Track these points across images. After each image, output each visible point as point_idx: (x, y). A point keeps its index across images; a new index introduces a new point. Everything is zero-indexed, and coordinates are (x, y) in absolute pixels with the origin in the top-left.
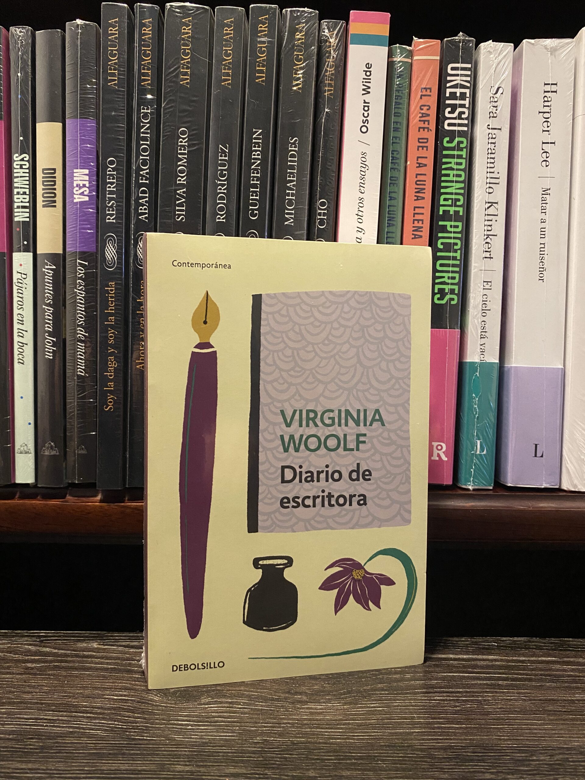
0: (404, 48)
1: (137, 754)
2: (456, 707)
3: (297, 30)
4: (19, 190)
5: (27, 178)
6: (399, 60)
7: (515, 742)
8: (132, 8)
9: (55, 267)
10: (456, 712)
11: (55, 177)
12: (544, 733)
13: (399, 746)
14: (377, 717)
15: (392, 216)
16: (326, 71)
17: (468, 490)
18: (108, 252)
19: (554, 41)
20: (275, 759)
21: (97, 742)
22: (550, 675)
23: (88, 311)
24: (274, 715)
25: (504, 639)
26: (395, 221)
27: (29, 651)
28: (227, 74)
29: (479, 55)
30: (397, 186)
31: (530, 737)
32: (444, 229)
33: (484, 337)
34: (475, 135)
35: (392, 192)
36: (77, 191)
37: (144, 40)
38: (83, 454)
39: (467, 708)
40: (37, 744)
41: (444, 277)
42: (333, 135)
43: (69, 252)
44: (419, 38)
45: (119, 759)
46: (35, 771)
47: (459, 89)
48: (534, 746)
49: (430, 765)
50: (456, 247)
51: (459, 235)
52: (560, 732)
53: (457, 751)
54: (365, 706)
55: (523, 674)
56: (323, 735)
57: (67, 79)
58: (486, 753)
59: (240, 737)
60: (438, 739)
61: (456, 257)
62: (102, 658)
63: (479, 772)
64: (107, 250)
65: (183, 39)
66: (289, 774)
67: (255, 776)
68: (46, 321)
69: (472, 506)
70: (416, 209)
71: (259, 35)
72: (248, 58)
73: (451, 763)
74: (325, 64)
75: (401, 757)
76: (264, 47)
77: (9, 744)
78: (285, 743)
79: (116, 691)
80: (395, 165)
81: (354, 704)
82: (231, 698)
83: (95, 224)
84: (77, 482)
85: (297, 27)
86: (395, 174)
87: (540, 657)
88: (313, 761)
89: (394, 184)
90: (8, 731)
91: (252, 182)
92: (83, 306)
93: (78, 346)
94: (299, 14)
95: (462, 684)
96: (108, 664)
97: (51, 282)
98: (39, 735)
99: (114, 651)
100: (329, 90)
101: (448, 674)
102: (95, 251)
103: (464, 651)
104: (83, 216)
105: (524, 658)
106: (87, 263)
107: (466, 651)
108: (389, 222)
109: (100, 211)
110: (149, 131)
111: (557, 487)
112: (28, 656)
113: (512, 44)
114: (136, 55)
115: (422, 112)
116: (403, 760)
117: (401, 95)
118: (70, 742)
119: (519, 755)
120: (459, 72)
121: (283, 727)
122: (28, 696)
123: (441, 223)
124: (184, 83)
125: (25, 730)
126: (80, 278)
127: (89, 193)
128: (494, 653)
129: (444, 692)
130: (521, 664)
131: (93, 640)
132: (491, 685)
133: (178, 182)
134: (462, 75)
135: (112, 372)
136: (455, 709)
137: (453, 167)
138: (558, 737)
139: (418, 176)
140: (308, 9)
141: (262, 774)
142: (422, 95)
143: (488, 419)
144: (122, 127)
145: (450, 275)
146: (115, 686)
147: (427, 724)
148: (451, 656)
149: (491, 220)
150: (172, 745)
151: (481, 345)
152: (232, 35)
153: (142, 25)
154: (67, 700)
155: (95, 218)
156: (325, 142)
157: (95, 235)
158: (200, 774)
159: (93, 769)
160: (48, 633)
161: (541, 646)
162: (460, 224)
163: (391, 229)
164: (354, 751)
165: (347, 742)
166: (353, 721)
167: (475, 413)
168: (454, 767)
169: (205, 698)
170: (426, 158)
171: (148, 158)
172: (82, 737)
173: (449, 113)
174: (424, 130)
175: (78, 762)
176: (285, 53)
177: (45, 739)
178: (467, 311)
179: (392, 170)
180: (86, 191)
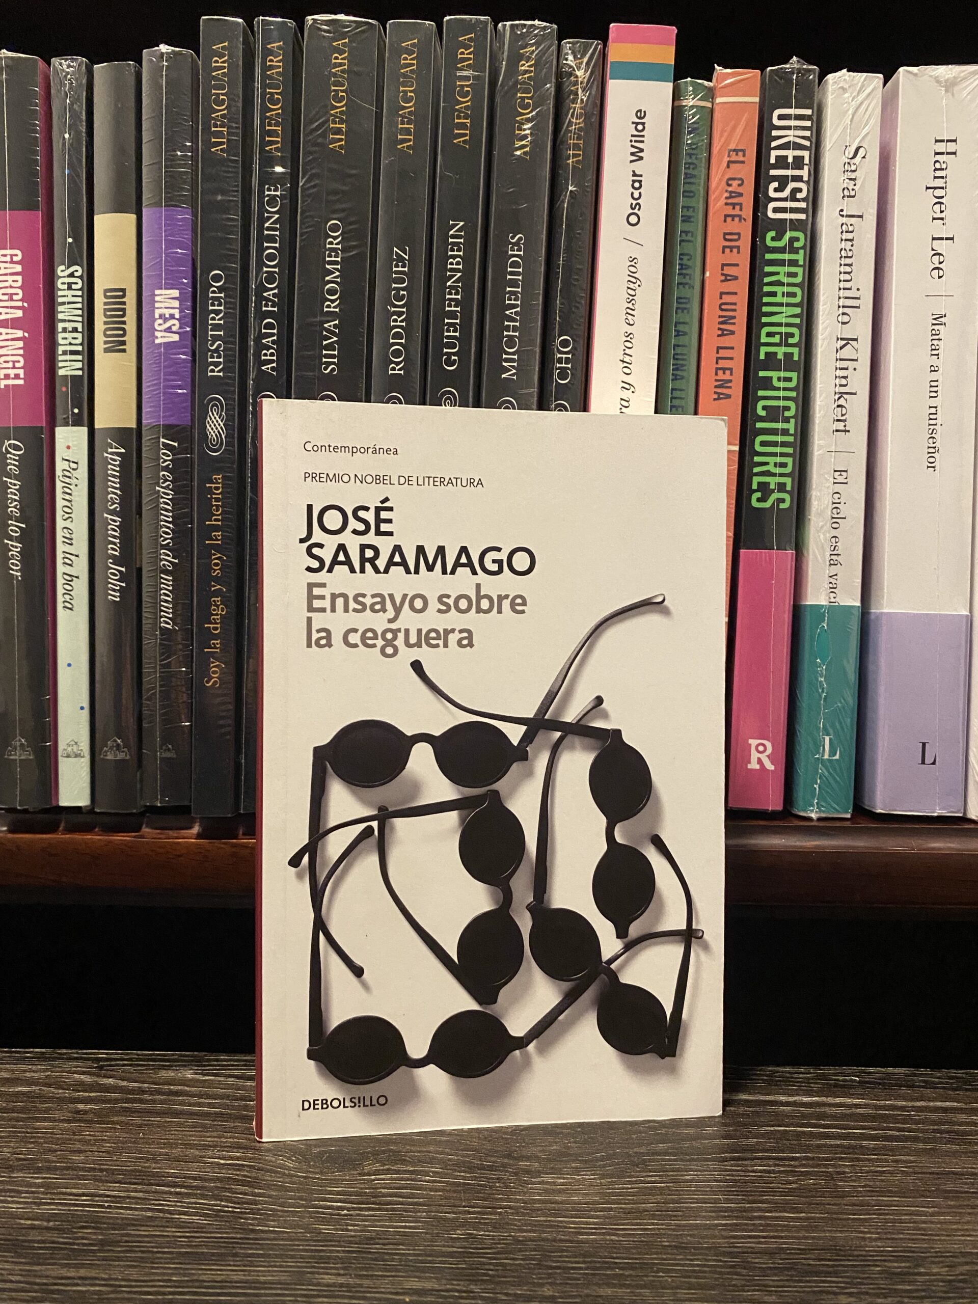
0: (700, 83)
1: (259, 1256)
2: (790, 1183)
3: (521, 57)
4: (66, 325)
5: (80, 306)
6: (691, 104)
7: (889, 1242)
8: (250, 24)
9: (123, 451)
10: (791, 1192)
11: (124, 303)
12: (939, 1228)
13: (694, 1248)
14: (656, 1199)
15: (681, 362)
16: (570, 123)
17: (810, 819)
18: (210, 426)
19: (951, 69)
20: (487, 1267)
21: (192, 1235)
22: (948, 1132)
23: (179, 522)
24: (484, 1193)
25: (872, 1070)
26: (685, 370)
27: (82, 1083)
28: (407, 131)
29: (824, 93)
30: (688, 313)
31: (914, 1234)
32: (767, 384)
33: (836, 563)
34: (819, 227)
35: (680, 323)
36: (160, 325)
37: (270, 77)
38: (170, 758)
39: (808, 1185)
40: (94, 1237)
41: (767, 464)
42: (582, 229)
43: (146, 426)
44: (726, 67)
45: (228, 1263)
46: (91, 1282)
47: (791, 151)
48: (922, 1250)
49: (748, 1281)
50: (787, 414)
51: (794, 394)
52: (966, 1227)
53: (791, 1257)
54: (636, 1181)
55: (903, 1130)
56: (566, 1227)
57: (143, 142)
58: (841, 1260)
59: (428, 1229)
60: (759, 1237)
61: (788, 430)
62: (200, 1095)
63: (828, 1293)
64: (209, 423)
65: (335, 75)
66: (510, 1292)
67: (452, 1293)
68: (110, 538)
69: (817, 847)
70: (720, 351)
71: (459, 66)
72: (442, 104)
73: (782, 1278)
74: (568, 112)
75: (698, 1265)
76: (467, 86)
77: (48, 1236)
78: (503, 1239)
79: (223, 1151)
80: (684, 278)
81: (619, 1178)
82: (413, 1164)
83: (189, 380)
84: (159, 805)
85: (521, 51)
86: (685, 292)
87: (932, 1101)
88: (550, 1271)
89: (683, 309)
90: (47, 1215)
91: (447, 309)
92: (171, 514)
93: (162, 581)
94: (524, 30)
95: (800, 1145)
96: (210, 1105)
97: (118, 474)
98: (96, 1222)
99: (219, 1085)
100: (575, 156)
101: (776, 1128)
102: (190, 424)
103: (802, 1090)
104: (169, 366)
105: (904, 1103)
106: (176, 444)
107: (806, 1090)
108: (675, 372)
109: (198, 356)
110: (278, 226)
111: (961, 815)
112: (79, 1091)
113: (881, 76)
114: (257, 102)
115: (730, 189)
116: (700, 1271)
117: (695, 161)
118: (147, 1233)
119: (896, 1265)
120: (793, 123)
121: (500, 1214)
122: (77, 1158)
123: (762, 374)
124: (335, 147)
125: (74, 1214)
126: (166, 469)
127: (180, 328)
128: (853, 1094)
129: (769, 1158)
130: (899, 1113)
131: (185, 1066)
132: (849, 1148)
133: (325, 309)
134: (796, 128)
135: (217, 624)
136: (788, 1186)
137: (782, 280)
138: (963, 1235)
139: (724, 296)
140: (540, 23)
141: (465, 1292)
142: (729, 162)
143: (843, 701)
144: (233, 220)
145: (778, 460)
146: (221, 1142)
147: (741, 1212)
148: (783, 1098)
149: (847, 369)
150: (315, 1241)
151: (831, 577)
152: (415, 67)
153: (267, 53)
154: (141, 1164)
155: (189, 370)
156: (569, 240)
157: (190, 398)
158: (362, 1290)
159: (186, 1279)
160: (112, 1054)
161: (933, 1082)
162: (794, 375)
163: (678, 384)
164: (618, 1255)
165: (607, 1240)
166: (616, 1206)
167: (820, 691)
168: (787, 1283)
169: (370, 1164)
170: (737, 265)
171: (277, 270)
172: (167, 1227)
173: (776, 190)
174: (733, 220)
175: (162, 1268)
176: (502, 93)
177: (105, 1229)
178: (807, 520)
179: (681, 287)
180: (174, 325)
